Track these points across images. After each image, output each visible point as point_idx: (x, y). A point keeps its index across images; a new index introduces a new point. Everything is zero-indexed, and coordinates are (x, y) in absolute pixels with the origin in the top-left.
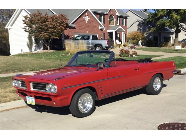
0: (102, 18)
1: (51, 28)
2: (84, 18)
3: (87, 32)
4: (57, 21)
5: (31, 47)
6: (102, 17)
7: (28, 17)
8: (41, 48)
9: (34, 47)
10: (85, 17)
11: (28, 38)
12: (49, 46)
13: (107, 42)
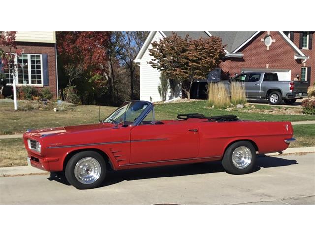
0: (306, 39)
1: (193, 61)
2: (262, 40)
3: (267, 66)
4: (204, 48)
5: (164, 93)
6: (306, 36)
7: (157, 45)
8: (178, 94)
9: (169, 94)
10: (265, 39)
11: (160, 78)
12: (189, 91)
13: (291, 85)
